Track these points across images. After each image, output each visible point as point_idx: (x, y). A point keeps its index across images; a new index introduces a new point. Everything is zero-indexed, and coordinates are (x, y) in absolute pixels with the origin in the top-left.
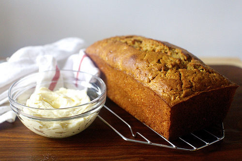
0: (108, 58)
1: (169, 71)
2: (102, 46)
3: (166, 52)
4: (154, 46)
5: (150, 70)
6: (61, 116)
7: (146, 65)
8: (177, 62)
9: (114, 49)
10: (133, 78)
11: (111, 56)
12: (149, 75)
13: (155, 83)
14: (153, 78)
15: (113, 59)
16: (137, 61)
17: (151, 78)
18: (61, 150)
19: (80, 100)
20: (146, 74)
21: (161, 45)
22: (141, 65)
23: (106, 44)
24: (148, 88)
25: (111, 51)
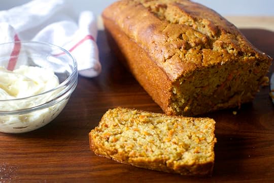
0: (124, 25)
1: (190, 51)
2: (120, 8)
3: (191, 25)
4: (176, 17)
5: (167, 46)
6: (19, 108)
7: (164, 40)
8: (203, 39)
9: (133, 14)
10: (147, 54)
11: (128, 22)
12: (166, 53)
13: (171, 64)
14: (170, 57)
15: (129, 27)
16: (155, 33)
17: (167, 56)
18: (22, 157)
19: (45, 82)
20: (162, 51)
21: (185, 16)
22: (158, 38)
23: (125, 7)
24: (162, 69)
25: (129, 17)
